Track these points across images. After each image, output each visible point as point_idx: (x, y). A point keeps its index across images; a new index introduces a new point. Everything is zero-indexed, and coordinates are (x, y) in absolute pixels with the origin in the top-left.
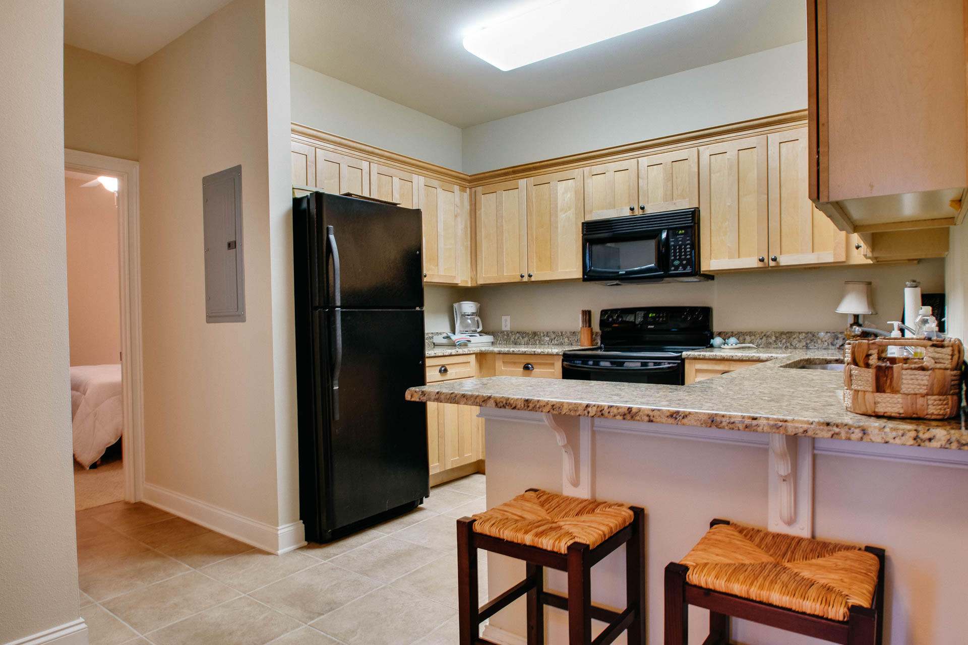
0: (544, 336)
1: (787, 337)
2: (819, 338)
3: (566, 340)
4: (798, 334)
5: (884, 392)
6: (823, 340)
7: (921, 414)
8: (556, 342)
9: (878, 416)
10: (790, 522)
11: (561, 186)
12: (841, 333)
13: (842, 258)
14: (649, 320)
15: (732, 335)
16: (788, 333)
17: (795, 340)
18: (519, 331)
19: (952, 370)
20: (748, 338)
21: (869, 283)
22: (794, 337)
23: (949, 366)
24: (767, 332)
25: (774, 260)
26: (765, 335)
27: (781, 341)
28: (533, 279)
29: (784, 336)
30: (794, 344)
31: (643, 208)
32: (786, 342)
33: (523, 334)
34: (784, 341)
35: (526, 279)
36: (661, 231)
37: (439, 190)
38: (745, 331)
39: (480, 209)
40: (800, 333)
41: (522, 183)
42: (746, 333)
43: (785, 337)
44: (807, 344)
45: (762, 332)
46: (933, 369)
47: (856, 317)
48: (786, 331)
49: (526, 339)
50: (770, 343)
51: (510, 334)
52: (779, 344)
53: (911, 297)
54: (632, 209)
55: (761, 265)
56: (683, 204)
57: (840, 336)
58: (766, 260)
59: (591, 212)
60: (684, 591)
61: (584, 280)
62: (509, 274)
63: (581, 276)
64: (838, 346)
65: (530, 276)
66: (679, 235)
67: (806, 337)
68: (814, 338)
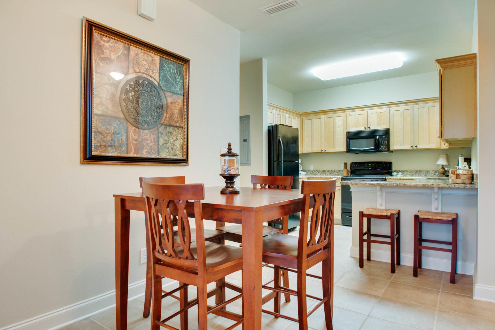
0: (327, 172)
2: (430, 173)
3: (336, 173)
5: (458, 179)
6: (432, 173)
7: (465, 183)
8: (332, 174)
9: (456, 184)
10: (437, 209)
11: (338, 119)
12: (437, 171)
13: (438, 147)
14: (369, 166)
15: (400, 171)
17: (422, 173)
18: (317, 170)
19: (471, 175)
20: (405, 173)
21: (447, 155)
23: (470, 174)
24: (412, 170)
25: (416, 147)
28: (326, 151)
31: (369, 128)
33: (318, 171)
34: (418, 174)
35: (323, 151)
36: (376, 136)
37: (292, 119)
39: (305, 125)
40: (423, 171)
41: (322, 116)
42: (405, 171)
43: (418, 172)
44: (426, 175)
45: (410, 171)
46: (467, 175)
47: (443, 165)
48: (419, 170)
49: (320, 173)
50: (413, 175)
51: (313, 171)
52: (416, 175)
53: (461, 159)
54: (365, 128)
55: (411, 148)
56: (384, 127)
58: (413, 147)
59: (349, 128)
60: (418, 219)
61: (347, 152)
62: (317, 149)
63: (346, 151)
64: (436, 175)
65: (325, 150)
66: (383, 137)
67: (425, 172)
68: (428, 173)
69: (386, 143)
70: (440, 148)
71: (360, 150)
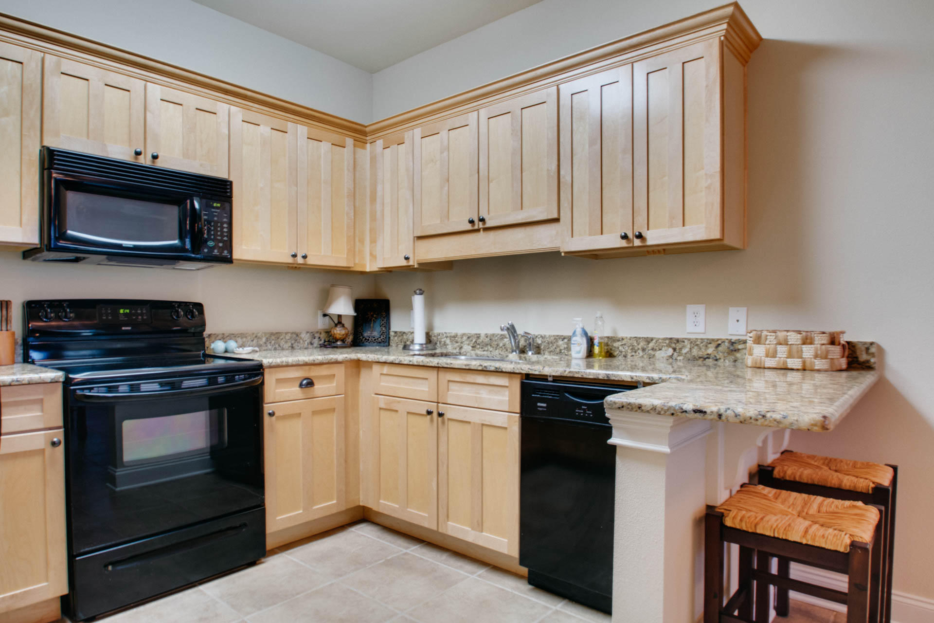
1: (275, 337)
2: (301, 338)
4: (284, 335)
14: (121, 318)
16: (277, 333)
17: (282, 341)
22: (281, 337)
24: (259, 333)
25: (305, 257)
26: (256, 337)
27: (270, 343)
29: (273, 337)
30: (281, 345)
31: (156, 158)
32: (275, 343)
34: (273, 342)
38: (237, 333)
40: (286, 333)
42: (238, 334)
44: (292, 344)
45: (253, 334)
48: (274, 332)
52: (269, 345)
54: (138, 153)
57: (316, 335)
58: (297, 257)
59: (56, 133)
63: (36, 241)
66: (214, 208)
67: (291, 338)
68: (297, 338)
69: (225, 230)
70: (352, 269)
71: (120, 247)
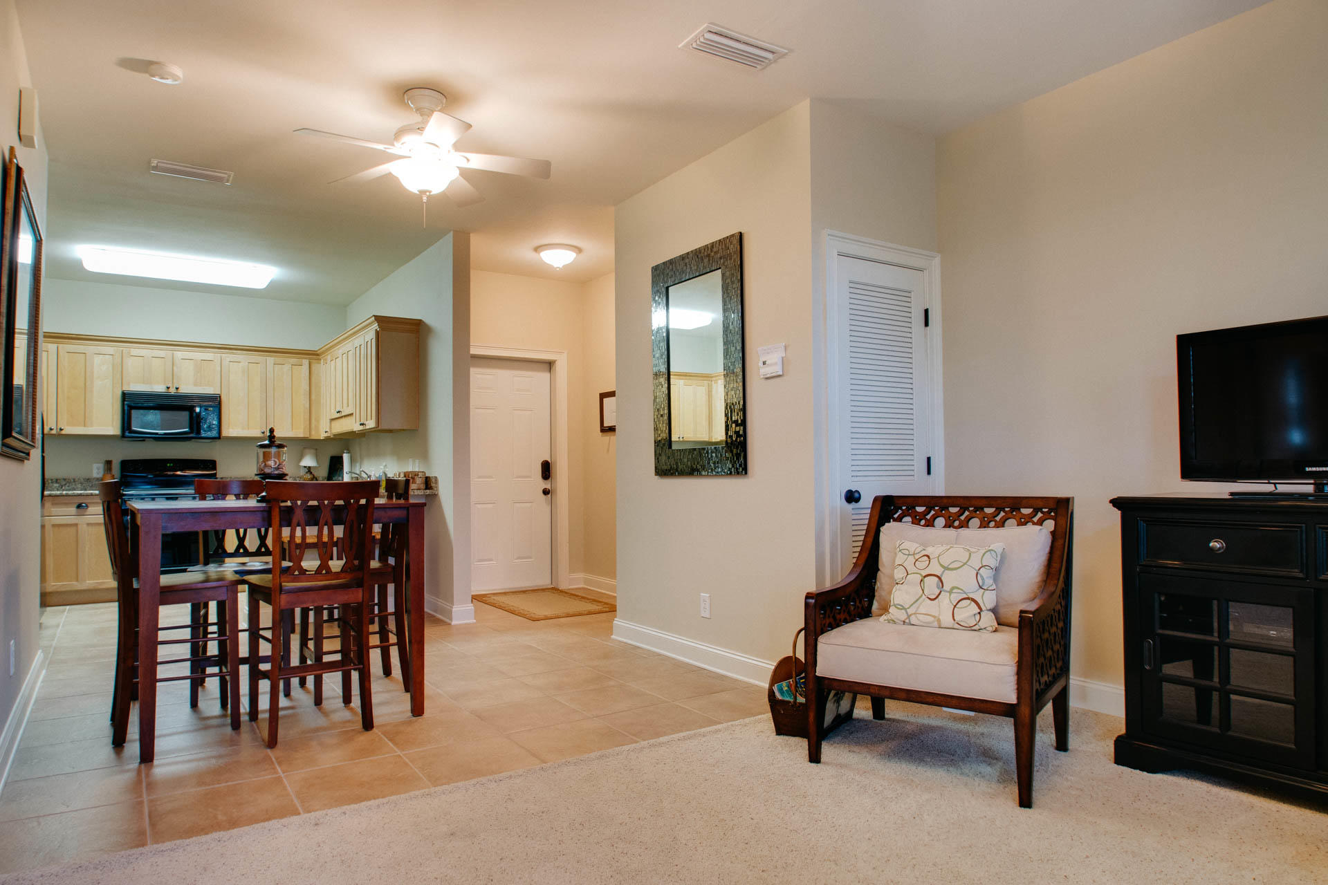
8: (67, 488)
11: (98, 359)
13: (307, 435)
14: (166, 468)
28: (63, 432)
31: (177, 388)
35: (54, 432)
36: (195, 406)
41: (53, 347)
47: (309, 467)
54: (167, 388)
55: (261, 435)
56: (209, 389)
58: (265, 433)
59: (129, 384)
61: (123, 436)
65: (61, 430)
66: (208, 410)
70: (308, 438)
71: (155, 434)
